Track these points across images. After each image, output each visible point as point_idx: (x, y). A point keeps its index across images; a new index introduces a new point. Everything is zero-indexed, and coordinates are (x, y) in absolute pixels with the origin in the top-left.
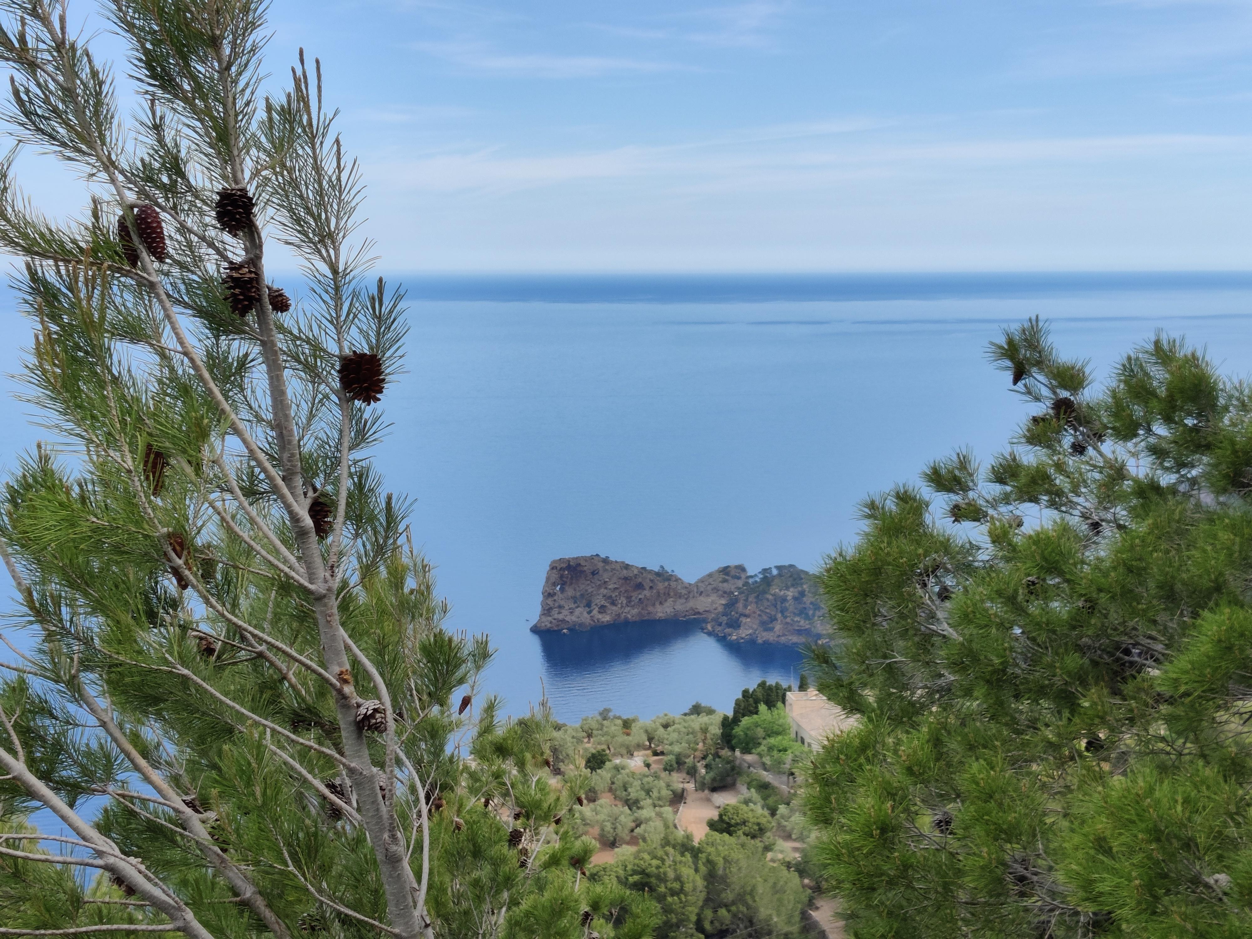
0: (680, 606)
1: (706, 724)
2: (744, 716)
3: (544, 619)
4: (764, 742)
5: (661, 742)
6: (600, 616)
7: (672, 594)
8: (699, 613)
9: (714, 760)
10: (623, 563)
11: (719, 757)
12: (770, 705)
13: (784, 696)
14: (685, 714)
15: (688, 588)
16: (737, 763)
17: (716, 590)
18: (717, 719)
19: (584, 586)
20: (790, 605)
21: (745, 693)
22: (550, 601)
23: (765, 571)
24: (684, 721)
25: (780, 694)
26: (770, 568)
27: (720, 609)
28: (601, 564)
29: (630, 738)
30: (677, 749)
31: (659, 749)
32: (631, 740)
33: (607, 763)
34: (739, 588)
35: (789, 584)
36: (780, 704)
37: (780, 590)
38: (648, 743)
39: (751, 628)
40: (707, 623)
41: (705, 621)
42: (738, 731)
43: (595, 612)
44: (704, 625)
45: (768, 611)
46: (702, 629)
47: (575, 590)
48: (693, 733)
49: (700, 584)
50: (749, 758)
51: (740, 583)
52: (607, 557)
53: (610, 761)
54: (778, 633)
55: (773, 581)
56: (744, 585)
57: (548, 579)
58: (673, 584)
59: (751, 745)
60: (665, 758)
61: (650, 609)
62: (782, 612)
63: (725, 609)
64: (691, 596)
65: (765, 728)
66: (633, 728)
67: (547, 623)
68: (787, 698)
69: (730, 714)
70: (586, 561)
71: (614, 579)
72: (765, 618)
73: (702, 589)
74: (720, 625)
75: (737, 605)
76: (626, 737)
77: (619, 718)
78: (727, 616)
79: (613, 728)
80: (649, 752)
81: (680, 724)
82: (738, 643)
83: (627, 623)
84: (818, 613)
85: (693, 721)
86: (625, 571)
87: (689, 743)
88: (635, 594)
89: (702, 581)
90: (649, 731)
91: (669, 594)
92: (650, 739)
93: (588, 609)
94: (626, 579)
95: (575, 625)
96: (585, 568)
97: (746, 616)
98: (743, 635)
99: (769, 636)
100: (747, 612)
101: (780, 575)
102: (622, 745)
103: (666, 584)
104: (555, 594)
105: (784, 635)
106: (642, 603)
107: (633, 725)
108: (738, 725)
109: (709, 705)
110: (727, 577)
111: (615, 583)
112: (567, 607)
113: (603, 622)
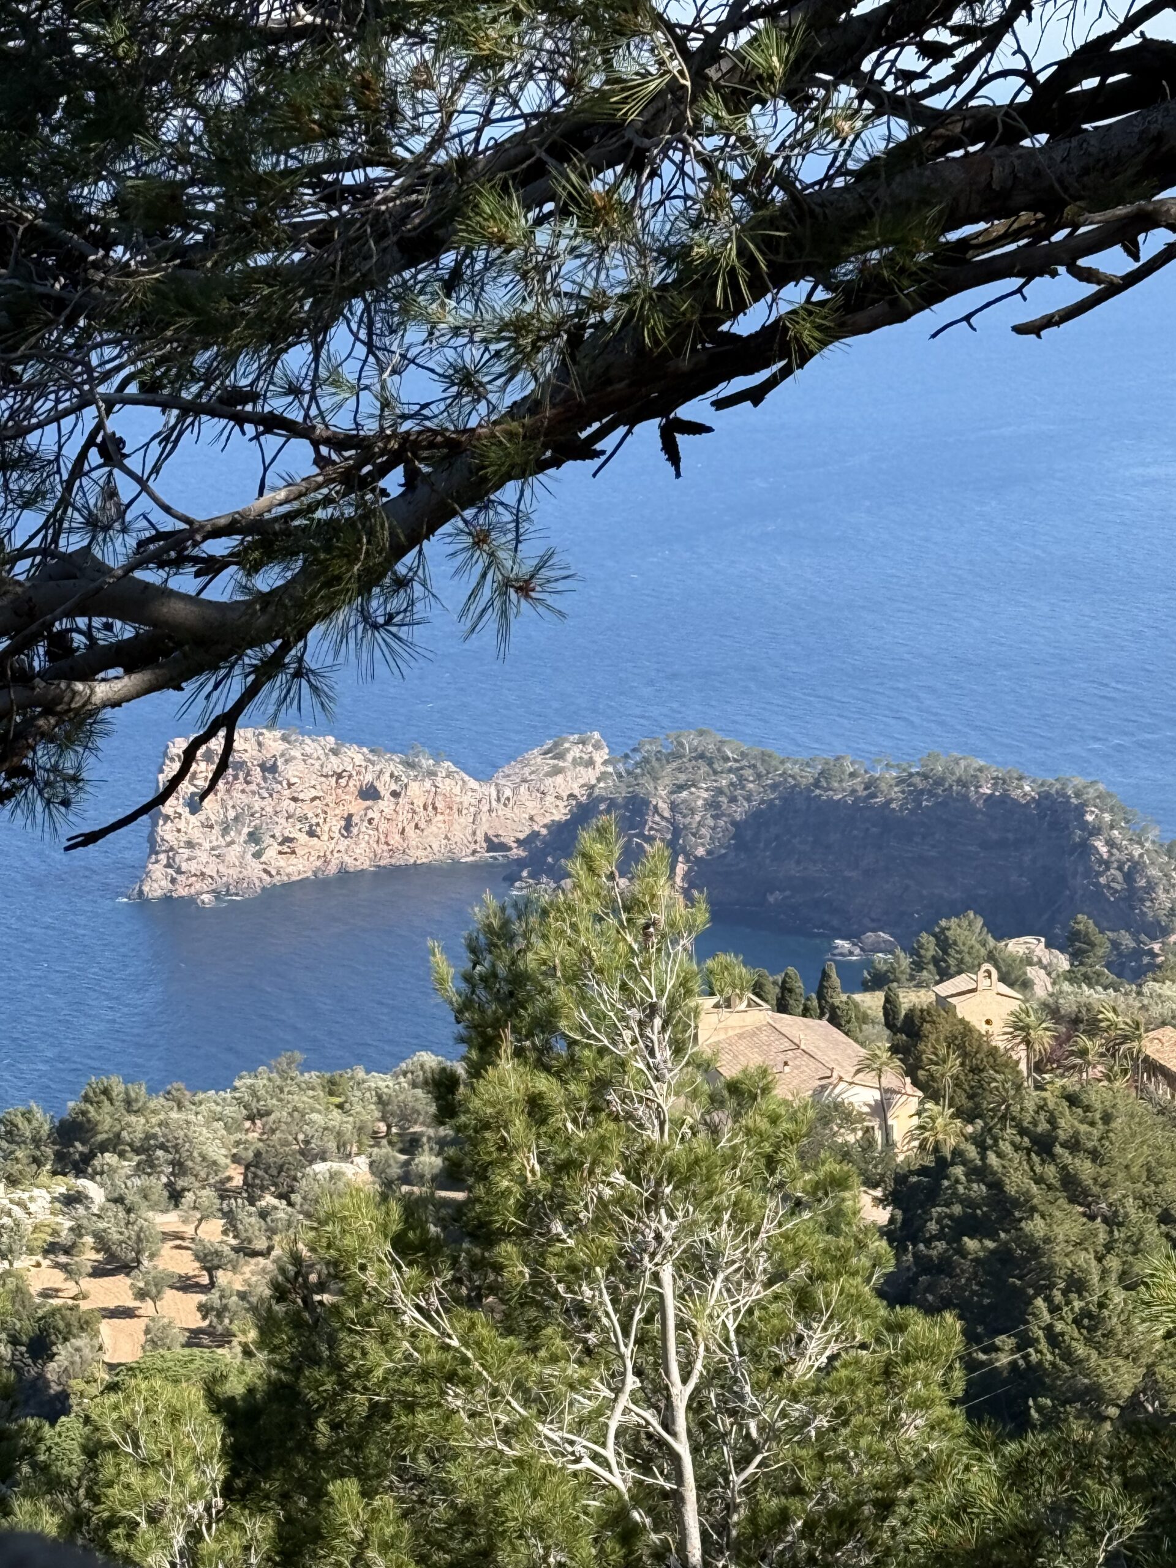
0: (461, 831)
3: (157, 872)
6: (282, 862)
8: (503, 846)
17: (539, 792)
19: (242, 796)
20: (704, 818)
22: (167, 832)
28: (279, 746)
34: (588, 787)
35: (701, 773)
43: (270, 853)
45: (655, 834)
47: (223, 805)
49: (501, 782)
58: (443, 784)
61: (394, 840)
63: (558, 833)
64: (484, 808)
67: (163, 883)
70: (246, 739)
71: (311, 779)
83: (345, 875)
86: (335, 760)
88: (358, 810)
91: (435, 808)
93: (253, 848)
94: (337, 776)
95: (227, 885)
96: (246, 757)
101: (678, 753)
103: (429, 784)
106: (376, 828)
110: (561, 764)
111: (314, 787)
112: (207, 846)
113: (288, 875)
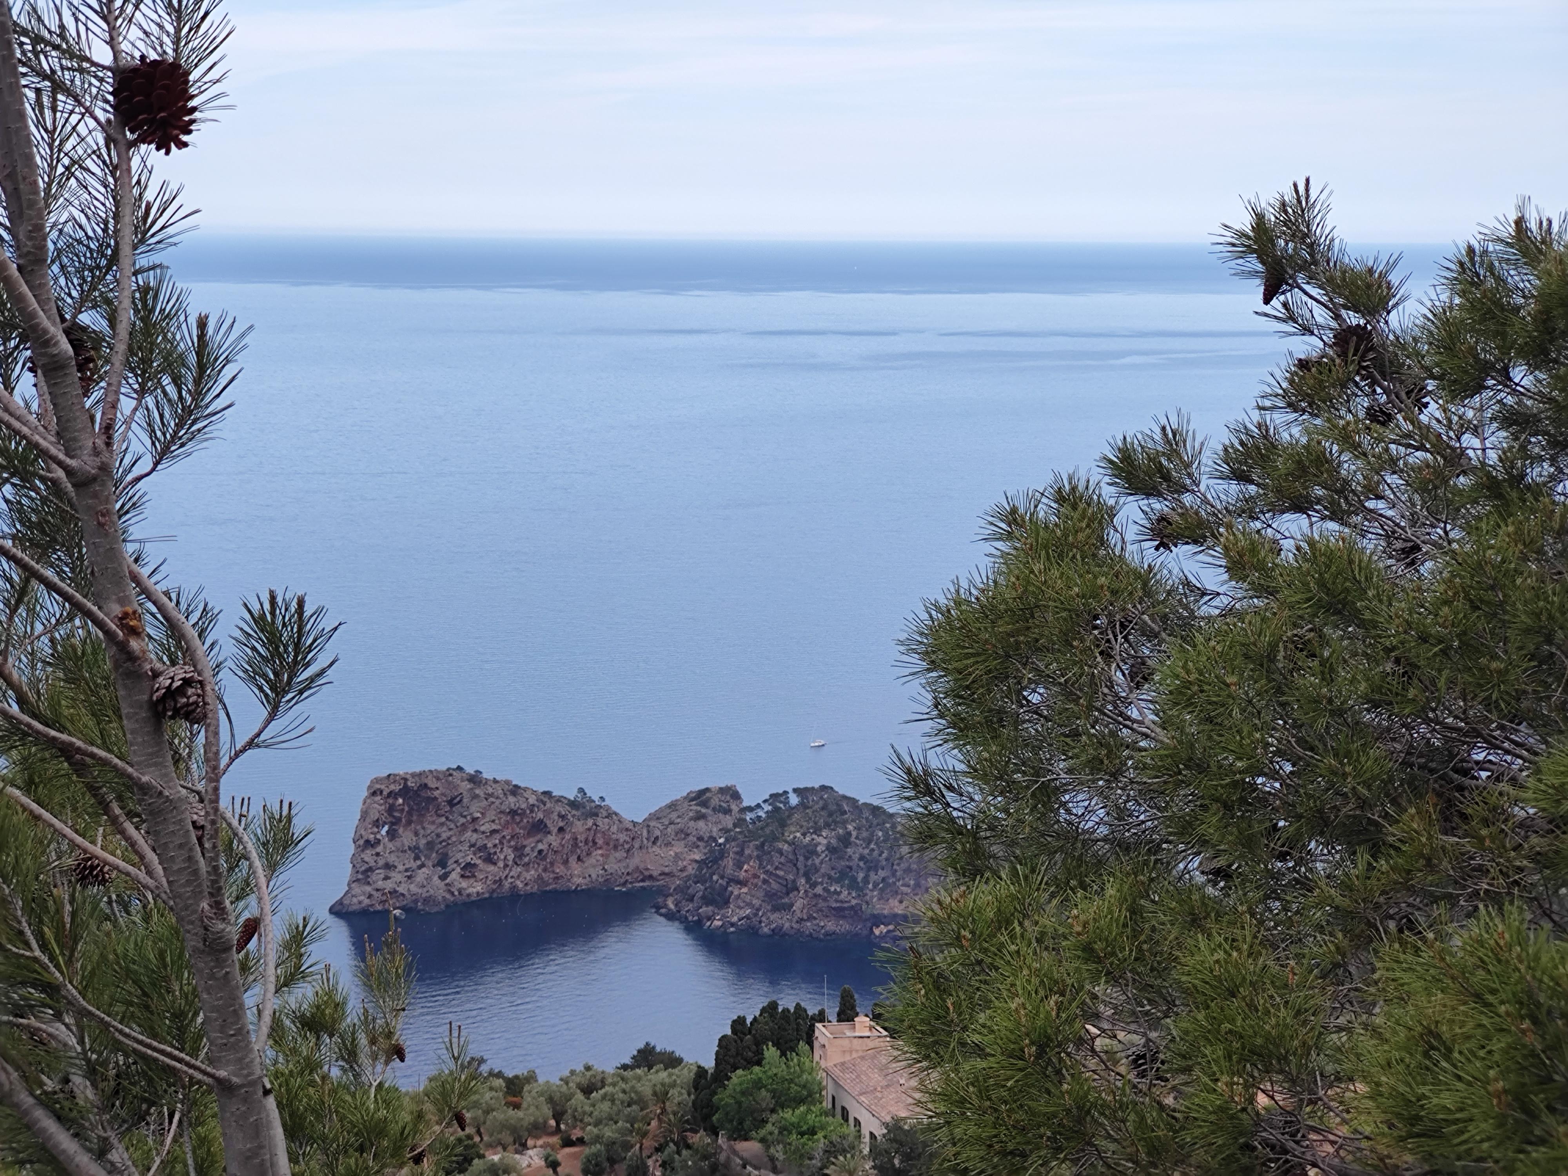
0: (616, 864)
1: (663, 1085)
2: (735, 1068)
3: (357, 889)
4: (774, 1118)
5: (578, 1120)
6: (464, 884)
7: (600, 842)
8: (651, 877)
9: (679, 1153)
10: (508, 782)
11: (688, 1147)
12: (786, 1047)
13: (811, 1030)
14: (625, 1067)
15: (632, 829)
16: (722, 1157)
17: (683, 834)
18: (685, 1075)
19: (432, 826)
20: (823, 861)
21: (738, 1024)
22: (368, 855)
23: (774, 797)
24: (623, 1079)
25: (804, 1028)
26: (786, 792)
27: (691, 870)
28: (466, 786)
29: (520, 1114)
30: (609, 1132)
31: (576, 1134)
32: (524, 1116)
33: (476, 1161)
34: (725, 830)
35: (821, 822)
36: (803, 1046)
37: (804, 835)
38: (553, 1123)
39: (749, 905)
40: (667, 896)
41: (663, 892)
42: (724, 1097)
43: (454, 876)
44: (660, 900)
45: (781, 873)
46: (658, 908)
47: (416, 834)
48: (642, 1103)
49: (652, 824)
50: (744, 1147)
51: (728, 821)
52: (478, 772)
53: (482, 1157)
54: (798, 914)
55: (789, 817)
56: (735, 826)
57: (364, 815)
58: (603, 824)
59: (747, 1123)
60: (587, 1151)
61: (560, 869)
62: (807, 875)
63: (700, 869)
64: (637, 845)
65: (774, 1091)
66: (525, 1094)
67: (361, 898)
68: (817, 1033)
69: (709, 1063)
70: (438, 779)
71: (491, 815)
72: (775, 886)
73: (657, 833)
74: (691, 899)
75: (722, 863)
76: (511, 1112)
77: (499, 1075)
78: (703, 882)
79: (488, 1095)
80: (555, 1140)
81: (614, 1085)
82: (725, 933)
83: (515, 895)
84: (873, 877)
85: (639, 1079)
86: (511, 799)
87: (632, 1120)
88: (530, 842)
89: (656, 816)
90: (557, 1098)
91: (595, 843)
92: (558, 1116)
93: (440, 871)
94: (513, 813)
95: (416, 901)
96: (436, 793)
97: (742, 883)
98: (735, 919)
99: (784, 921)
100: (742, 875)
101: (803, 805)
102: (505, 1126)
103: (590, 822)
104: (378, 842)
105: (810, 918)
106: (544, 858)
107: (527, 1088)
108: (725, 1087)
109: (669, 1049)
110: (704, 810)
111: (493, 821)
112: (401, 868)
113: (469, 895)
